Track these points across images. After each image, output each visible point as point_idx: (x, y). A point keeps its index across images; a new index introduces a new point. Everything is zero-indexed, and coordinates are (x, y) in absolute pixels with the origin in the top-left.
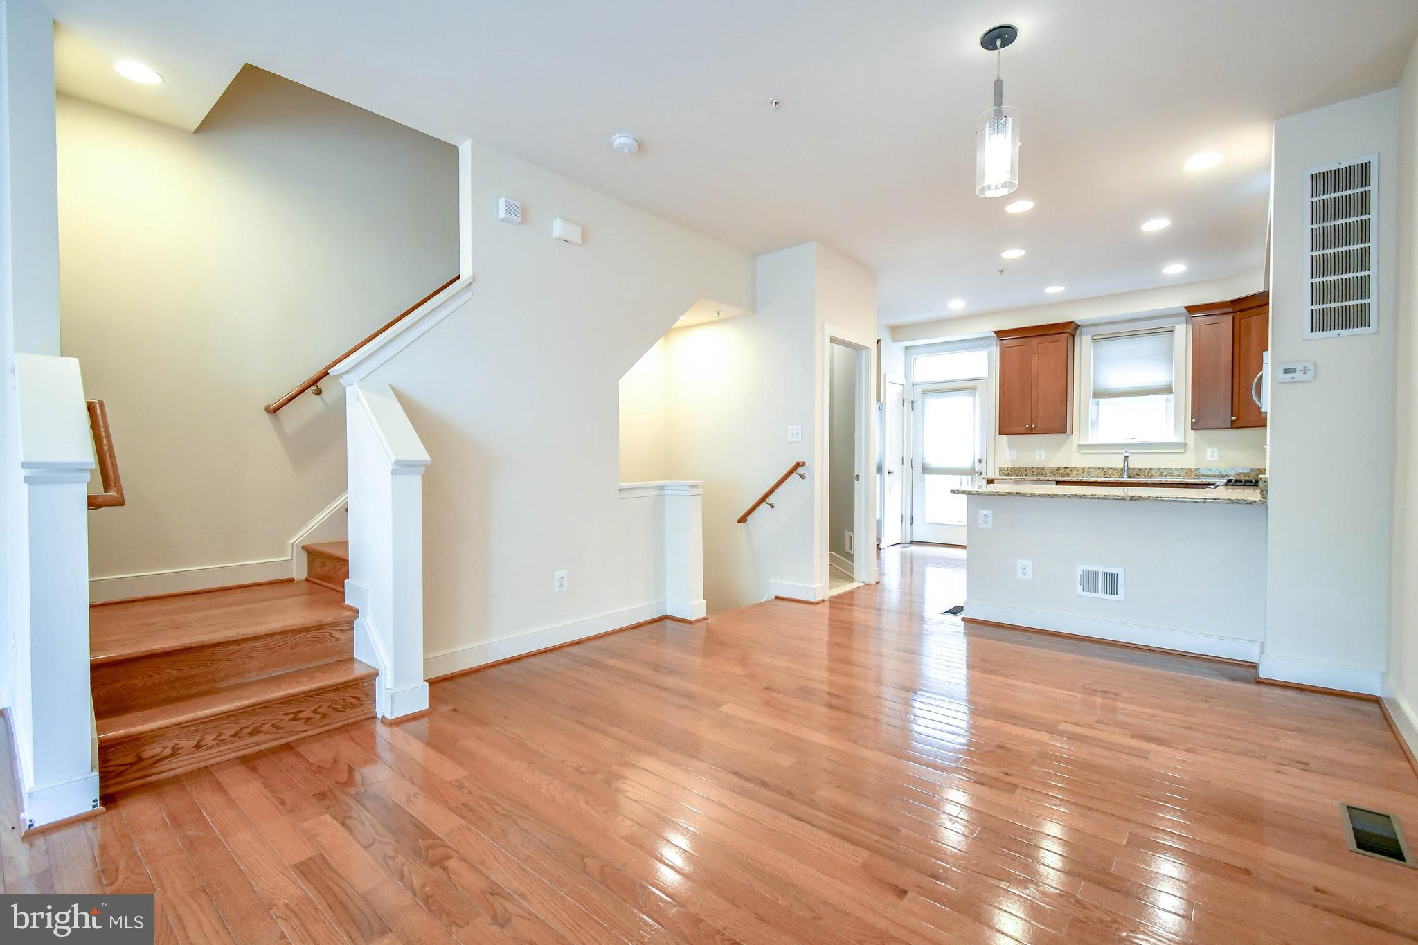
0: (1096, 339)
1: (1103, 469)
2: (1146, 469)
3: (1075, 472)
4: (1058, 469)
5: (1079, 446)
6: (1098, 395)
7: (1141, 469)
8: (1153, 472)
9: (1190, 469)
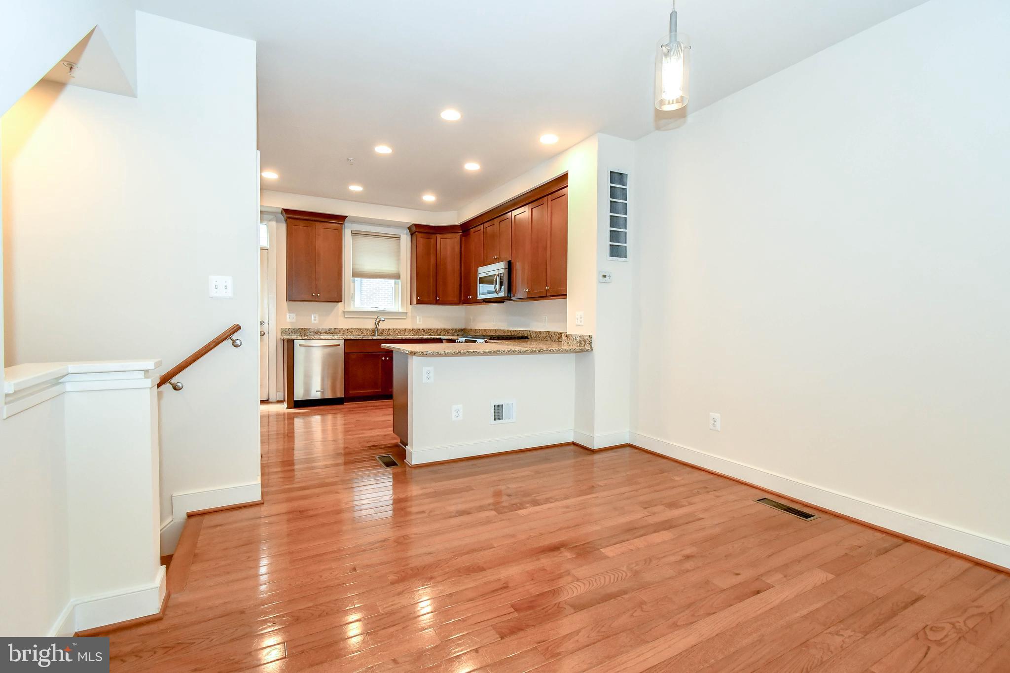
0: (354, 233)
1: (361, 329)
2: (386, 329)
3: (342, 332)
4: (330, 330)
5: (344, 312)
6: (356, 274)
7: (383, 330)
8: (390, 331)
9: (410, 329)
